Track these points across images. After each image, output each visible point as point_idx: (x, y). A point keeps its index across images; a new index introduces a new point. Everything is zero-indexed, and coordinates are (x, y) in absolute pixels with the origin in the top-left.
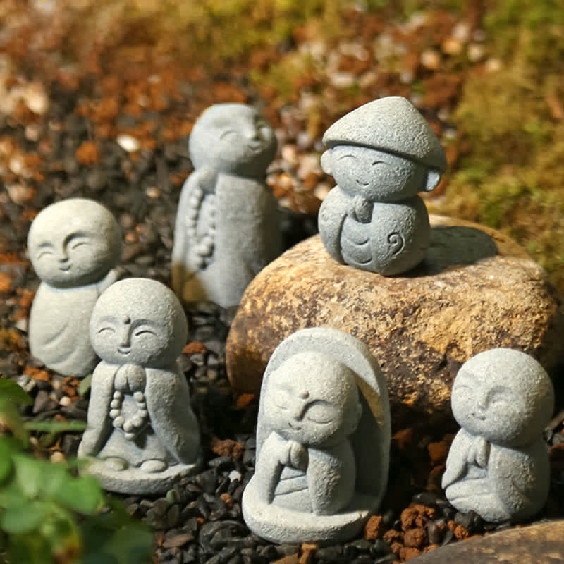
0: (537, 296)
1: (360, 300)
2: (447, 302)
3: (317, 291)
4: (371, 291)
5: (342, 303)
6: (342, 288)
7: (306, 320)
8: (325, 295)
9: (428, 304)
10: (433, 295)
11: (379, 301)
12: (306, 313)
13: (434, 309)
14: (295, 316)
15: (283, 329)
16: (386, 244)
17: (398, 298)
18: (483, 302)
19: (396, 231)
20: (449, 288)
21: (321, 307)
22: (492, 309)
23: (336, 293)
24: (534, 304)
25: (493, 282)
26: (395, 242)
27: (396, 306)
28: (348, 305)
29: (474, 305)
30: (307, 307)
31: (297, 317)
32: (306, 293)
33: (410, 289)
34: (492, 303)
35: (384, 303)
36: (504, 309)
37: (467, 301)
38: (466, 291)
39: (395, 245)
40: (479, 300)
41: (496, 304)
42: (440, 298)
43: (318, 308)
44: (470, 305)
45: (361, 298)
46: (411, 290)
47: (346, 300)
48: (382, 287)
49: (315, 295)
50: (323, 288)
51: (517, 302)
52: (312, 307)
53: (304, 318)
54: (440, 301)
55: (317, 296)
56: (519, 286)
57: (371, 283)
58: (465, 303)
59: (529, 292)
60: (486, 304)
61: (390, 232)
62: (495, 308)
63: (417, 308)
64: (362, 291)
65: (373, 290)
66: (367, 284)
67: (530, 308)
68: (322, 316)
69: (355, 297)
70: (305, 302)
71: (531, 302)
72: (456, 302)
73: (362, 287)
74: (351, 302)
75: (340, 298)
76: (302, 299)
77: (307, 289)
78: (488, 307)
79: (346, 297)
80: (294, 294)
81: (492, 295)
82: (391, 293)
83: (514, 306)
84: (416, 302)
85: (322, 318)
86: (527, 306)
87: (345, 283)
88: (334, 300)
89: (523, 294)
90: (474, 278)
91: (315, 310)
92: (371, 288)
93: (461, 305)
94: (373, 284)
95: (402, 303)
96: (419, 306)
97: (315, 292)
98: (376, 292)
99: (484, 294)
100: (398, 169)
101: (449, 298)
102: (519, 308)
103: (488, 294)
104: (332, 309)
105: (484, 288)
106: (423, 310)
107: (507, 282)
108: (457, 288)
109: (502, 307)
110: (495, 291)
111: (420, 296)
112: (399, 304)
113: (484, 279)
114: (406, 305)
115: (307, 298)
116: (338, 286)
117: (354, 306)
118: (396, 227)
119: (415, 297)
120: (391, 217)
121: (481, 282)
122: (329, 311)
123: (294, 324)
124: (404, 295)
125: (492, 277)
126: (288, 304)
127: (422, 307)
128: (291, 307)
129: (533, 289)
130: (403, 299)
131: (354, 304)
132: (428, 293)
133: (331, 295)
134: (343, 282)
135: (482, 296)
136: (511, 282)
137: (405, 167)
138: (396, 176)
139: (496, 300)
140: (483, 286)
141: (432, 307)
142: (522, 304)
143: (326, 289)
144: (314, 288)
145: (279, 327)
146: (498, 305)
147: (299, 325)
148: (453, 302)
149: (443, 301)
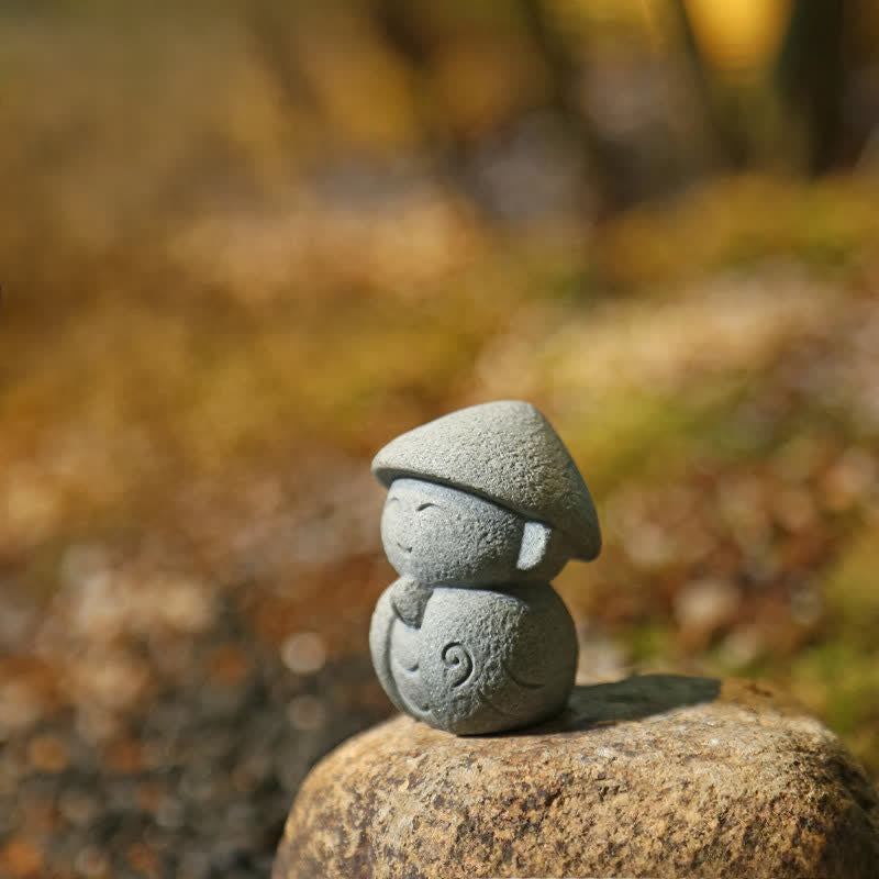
0: (802, 776)
1: (446, 783)
2: (615, 784)
3: (379, 774)
4: (469, 767)
5: (415, 791)
6: (419, 766)
7: (360, 831)
8: (390, 780)
9: (576, 788)
10: (587, 770)
11: (481, 784)
12: (358, 818)
13: (589, 799)
14: (343, 827)
15: (327, 855)
16: (440, 665)
17: (518, 777)
18: (686, 784)
19: (456, 641)
20: (622, 760)
21: (380, 803)
22: (704, 797)
23: (407, 774)
24: (794, 791)
25: (713, 750)
26: (456, 661)
27: (513, 791)
28: (424, 795)
29: (669, 789)
30: (360, 808)
31: (347, 828)
32: (361, 782)
33: (543, 761)
34: (704, 786)
35: (489, 788)
36: (728, 797)
37: (655, 782)
38: (655, 764)
39: (456, 667)
40: (678, 779)
41: (712, 787)
42: (601, 777)
43: (375, 806)
44: (660, 790)
45: (449, 780)
46: (547, 763)
47: (421, 787)
48: (491, 758)
49: (374, 782)
50: (389, 769)
51: (755, 785)
52: (368, 805)
53: (356, 828)
54: (602, 782)
55: (377, 785)
56: (767, 757)
57: (473, 753)
58: (652, 786)
59: (786, 768)
60: (691, 787)
61: (447, 642)
62: (710, 795)
63: (556, 796)
64: (453, 768)
65: (474, 765)
66: (467, 755)
67: (783, 796)
68: (381, 819)
69: (439, 778)
70: (359, 797)
71: (788, 785)
72: (633, 784)
73: (455, 761)
74: (429, 788)
75: (412, 785)
76: (355, 792)
77: (364, 774)
78: (696, 792)
79: (422, 781)
80: (343, 786)
81: (705, 771)
82: (505, 769)
83: (749, 794)
84: (553, 785)
85: (380, 823)
86: (776, 792)
87: (427, 757)
88: (403, 788)
89: (771, 772)
90: (680, 744)
91: (373, 810)
92: (470, 761)
93: (642, 790)
94: (477, 755)
95: (525, 786)
96: (559, 792)
97: (375, 777)
98: (480, 767)
99: (692, 770)
100: (459, 518)
101: (619, 776)
102: (760, 795)
103: (698, 769)
104: (397, 805)
105: (694, 760)
106: (567, 800)
107: (741, 750)
108: (639, 758)
109: (725, 792)
110: (714, 765)
111: (560, 773)
112: (518, 789)
113: (697, 746)
114: (533, 790)
115: (362, 790)
116: (413, 763)
117: (434, 797)
118: (458, 632)
119: (552, 774)
120: (453, 614)
121: (692, 750)
122: (393, 809)
123: (342, 843)
124: (530, 772)
125: (715, 742)
126: (335, 808)
127: (564, 794)
128: (338, 810)
129: (796, 764)
130: (528, 779)
131: (435, 791)
132: (579, 767)
133: (400, 778)
134: (423, 755)
135: (687, 774)
136: (750, 749)
137: (473, 516)
138: (455, 533)
139: (712, 780)
140: (692, 756)
141: (584, 795)
142: (766, 788)
143: (394, 768)
144: (375, 771)
145: (321, 851)
146: (717, 790)
147: (349, 843)
148: (627, 784)
149: (608, 783)
